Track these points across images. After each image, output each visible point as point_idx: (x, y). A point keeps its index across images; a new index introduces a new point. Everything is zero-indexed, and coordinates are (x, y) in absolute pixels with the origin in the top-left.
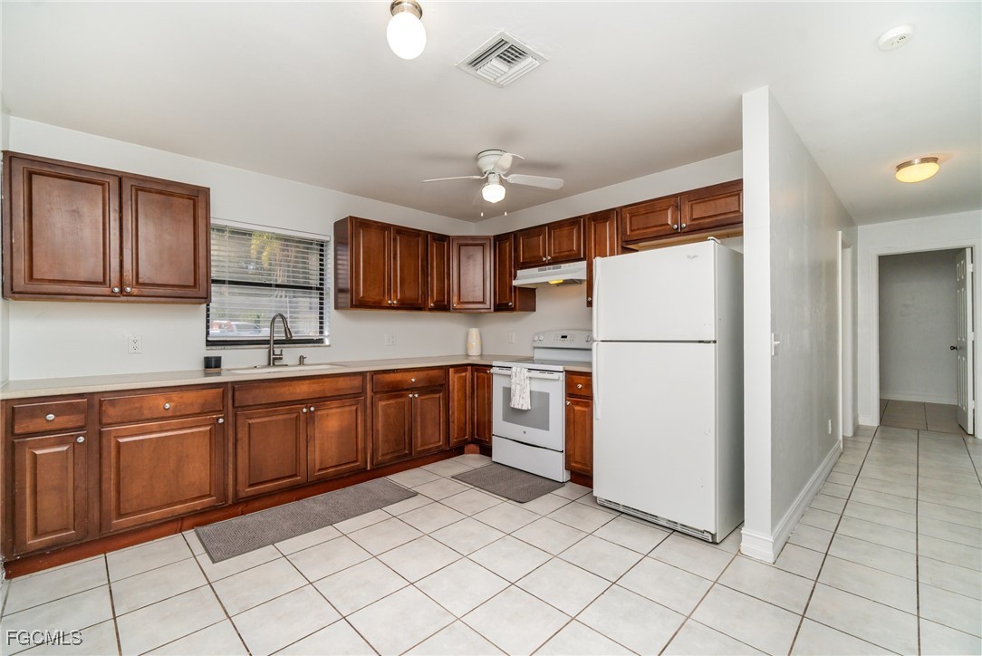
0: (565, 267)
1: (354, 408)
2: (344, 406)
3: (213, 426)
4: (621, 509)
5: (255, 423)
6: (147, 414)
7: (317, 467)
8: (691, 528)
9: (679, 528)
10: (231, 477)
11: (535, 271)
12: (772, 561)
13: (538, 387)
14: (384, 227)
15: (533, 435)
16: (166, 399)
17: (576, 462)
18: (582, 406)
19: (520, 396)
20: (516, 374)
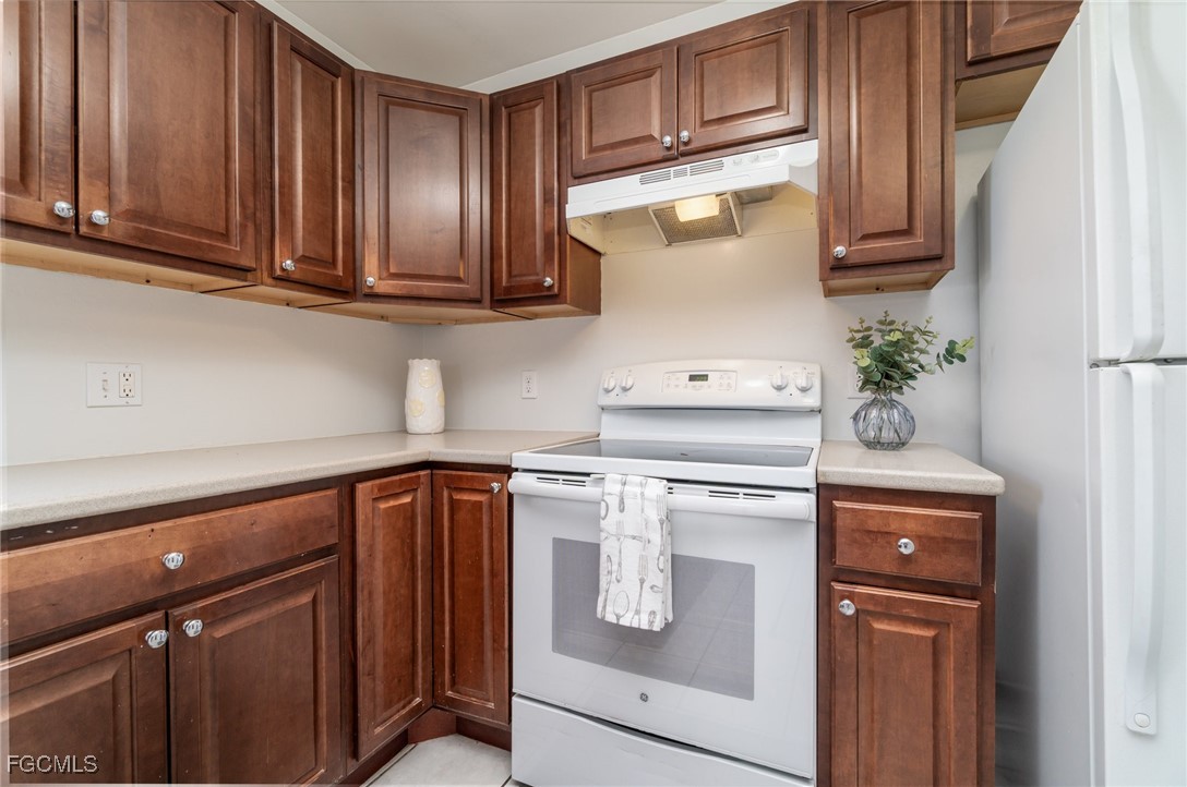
0: (733, 162)
18: (915, 622)
19: (642, 582)
20: (622, 501)
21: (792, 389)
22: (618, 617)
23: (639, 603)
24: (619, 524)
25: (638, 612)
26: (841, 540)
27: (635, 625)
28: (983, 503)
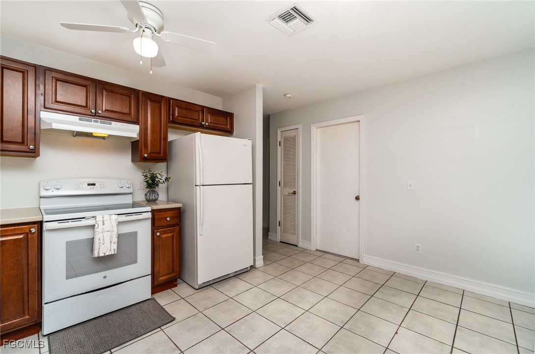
0: (115, 124)
12: (263, 264)
18: (169, 233)
19: (111, 242)
20: (103, 222)
21: (125, 187)
22: (104, 254)
23: (111, 248)
24: (103, 229)
25: (110, 250)
26: (156, 220)
27: (110, 254)
28: (179, 209)
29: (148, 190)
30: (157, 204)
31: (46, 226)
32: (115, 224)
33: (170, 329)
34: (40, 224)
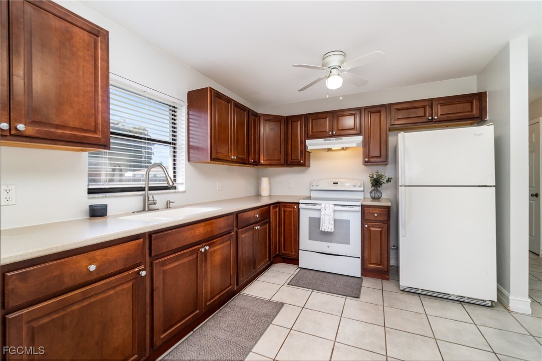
0: (345, 139)
1: (229, 242)
2: (223, 242)
3: (134, 281)
4: (420, 292)
5: (168, 269)
6: (68, 282)
7: (209, 297)
8: (474, 299)
9: (466, 300)
10: (148, 328)
11: (322, 140)
12: (530, 313)
13: (339, 216)
14: (229, 100)
15: (334, 248)
16: (90, 259)
17: (372, 264)
18: (377, 227)
19: (329, 223)
20: (325, 209)
21: (357, 186)
22: (325, 230)
23: (329, 227)
24: (325, 213)
26: (365, 214)
27: (328, 231)
28: (388, 207)
29: (373, 188)
30: (380, 202)
31: (301, 206)
32: (332, 211)
33: (350, 301)
34: (298, 204)
